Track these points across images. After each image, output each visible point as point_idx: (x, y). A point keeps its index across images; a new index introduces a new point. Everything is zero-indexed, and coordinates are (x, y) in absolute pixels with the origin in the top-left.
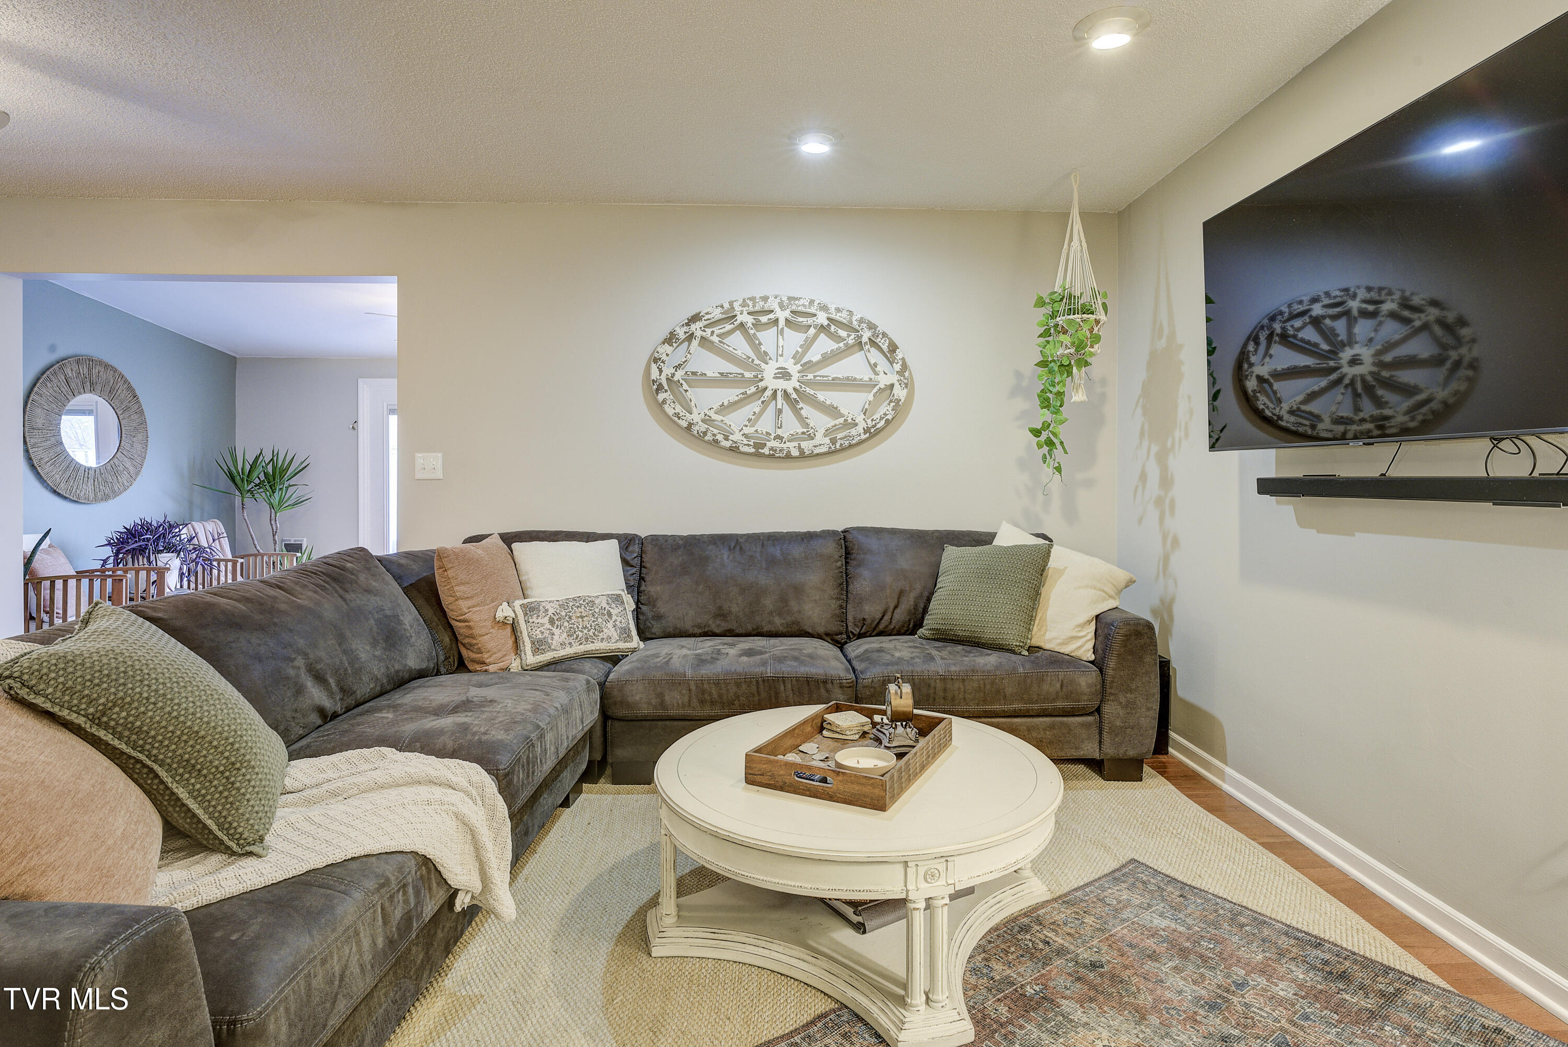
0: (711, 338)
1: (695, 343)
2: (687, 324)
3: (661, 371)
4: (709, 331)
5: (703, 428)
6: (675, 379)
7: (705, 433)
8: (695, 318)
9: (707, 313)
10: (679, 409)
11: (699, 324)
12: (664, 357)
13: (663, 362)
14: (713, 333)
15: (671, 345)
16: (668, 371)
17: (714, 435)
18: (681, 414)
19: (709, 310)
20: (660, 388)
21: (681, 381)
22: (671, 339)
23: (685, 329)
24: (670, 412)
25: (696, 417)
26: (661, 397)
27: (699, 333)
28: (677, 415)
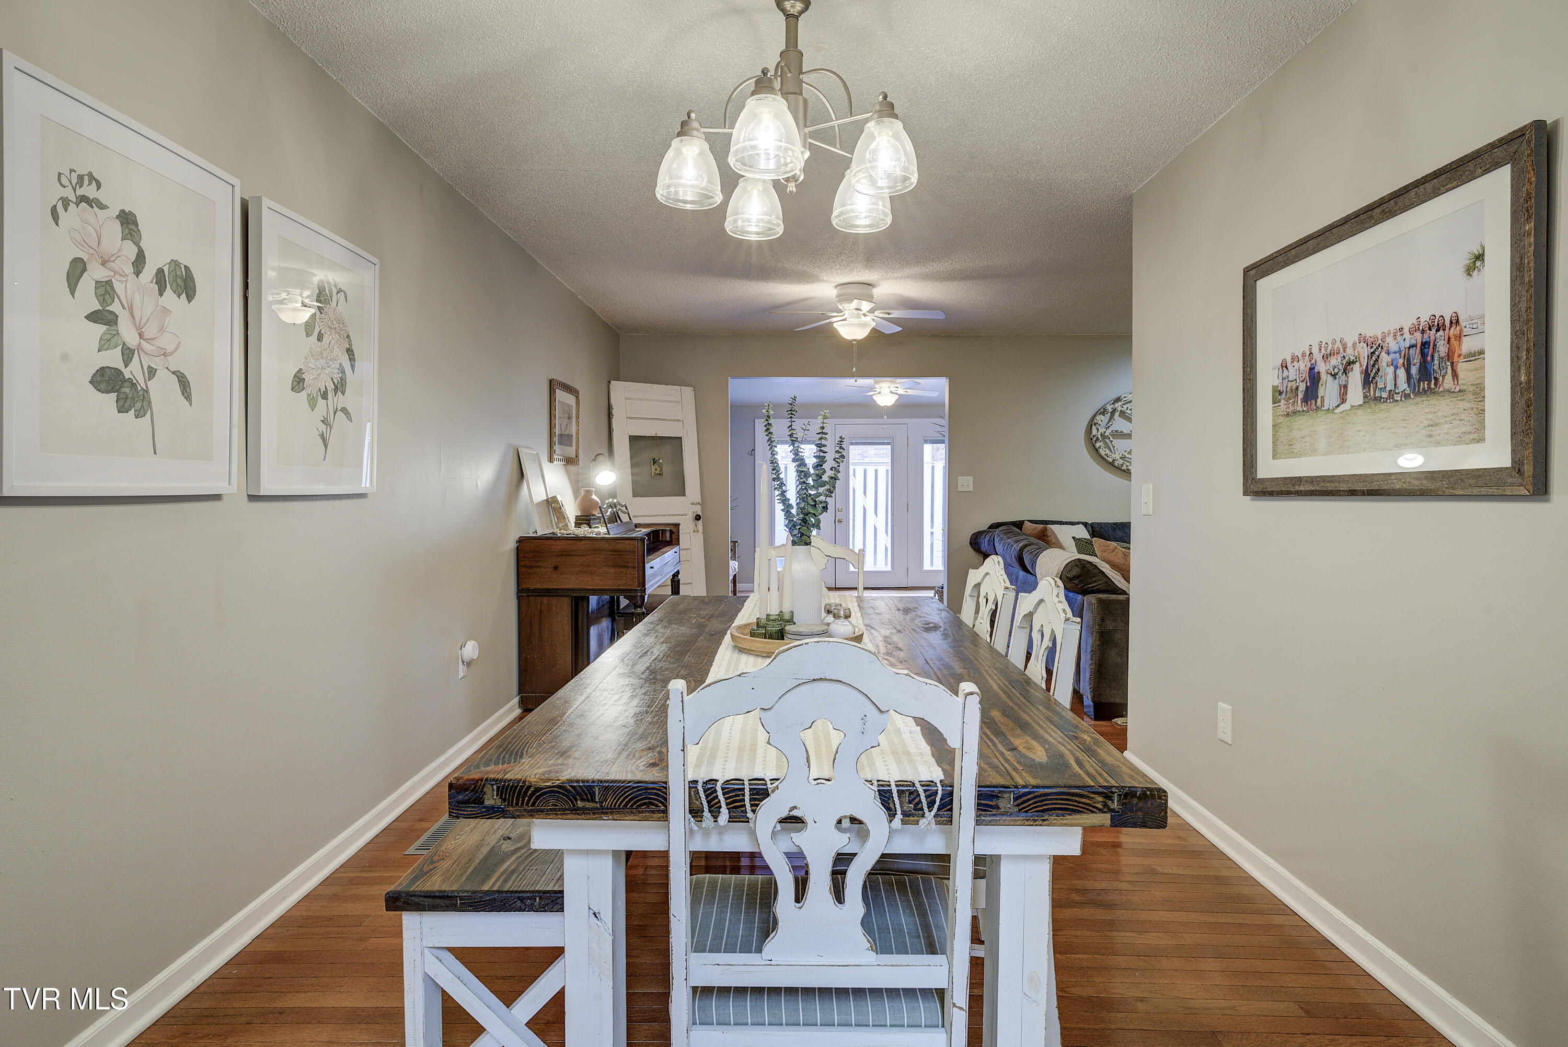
0: (1127, 411)
1: (1117, 414)
2: (1113, 404)
3: (1098, 430)
4: (1125, 407)
5: (1121, 462)
6: (1106, 434)
7: (1122, 465)
8: (1118, 400)
9: (1125, 397)
10: (1107, 451)
11: (1120, 403)
12: (1100, 422)
13: (1099, 425)
14: (1127, 408)
15: (1104, 415)
16: (1102, 430)
17: (1127, 466)
18: (1109, 454)
19: (1126, 395)
20: (1097, 439)
21: (1109, 436)
22: (1103, 411)
23: (1112, 406)
24: (1103, 453)
25: (1117, 456)
26: (1098, 445)
27: (1119, 409)
28: (1107, 455)
